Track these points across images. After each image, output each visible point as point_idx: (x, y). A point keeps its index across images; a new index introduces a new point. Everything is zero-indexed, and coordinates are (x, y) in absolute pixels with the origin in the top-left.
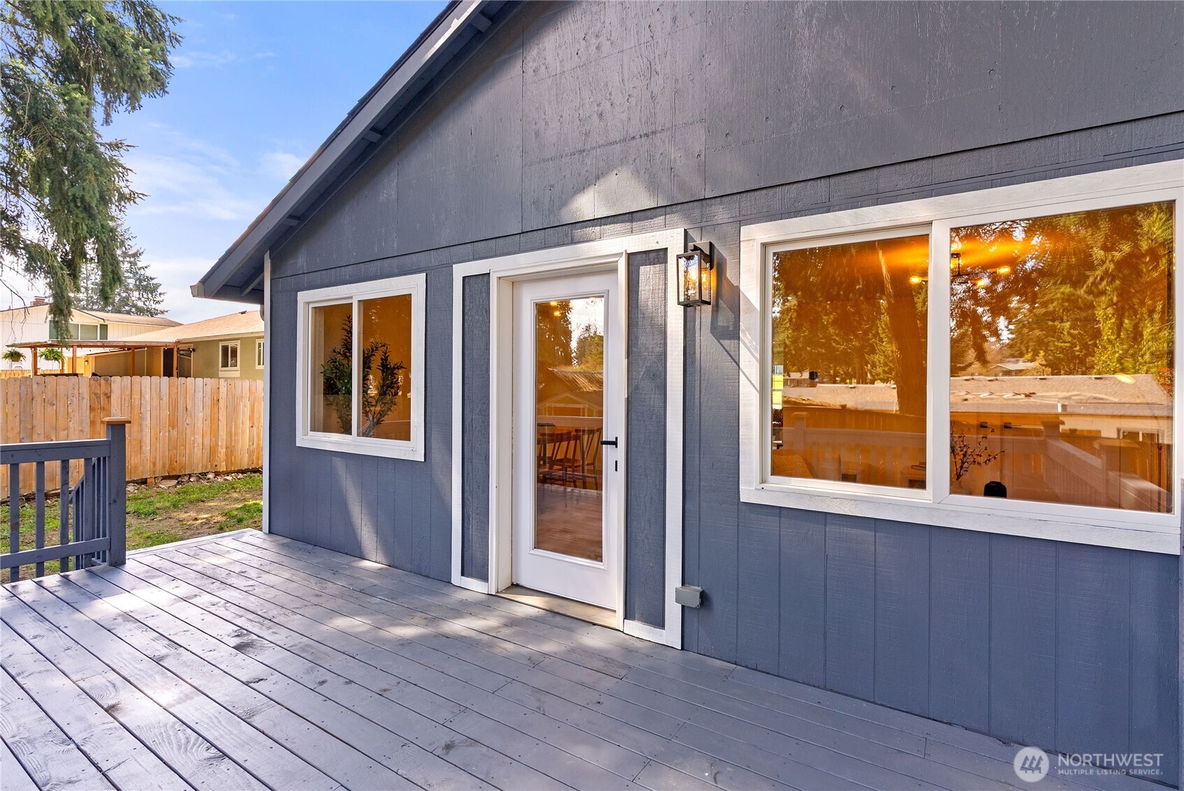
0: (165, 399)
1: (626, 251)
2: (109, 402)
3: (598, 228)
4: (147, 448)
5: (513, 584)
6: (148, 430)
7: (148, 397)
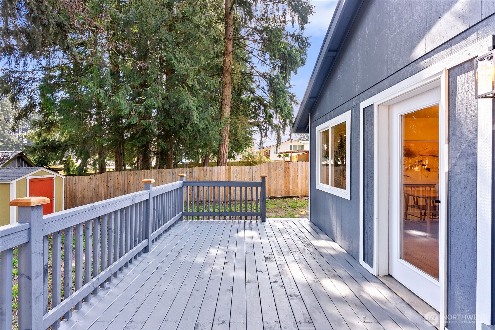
0: (304, 169)
1: (446, 68)
2: (289, 170)
3: (428, 60)
4: (299, 186)
5: (389, 275)
6: (299, 180)
7: (299, 168)
